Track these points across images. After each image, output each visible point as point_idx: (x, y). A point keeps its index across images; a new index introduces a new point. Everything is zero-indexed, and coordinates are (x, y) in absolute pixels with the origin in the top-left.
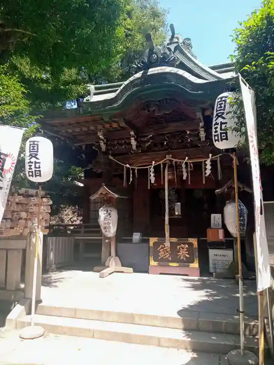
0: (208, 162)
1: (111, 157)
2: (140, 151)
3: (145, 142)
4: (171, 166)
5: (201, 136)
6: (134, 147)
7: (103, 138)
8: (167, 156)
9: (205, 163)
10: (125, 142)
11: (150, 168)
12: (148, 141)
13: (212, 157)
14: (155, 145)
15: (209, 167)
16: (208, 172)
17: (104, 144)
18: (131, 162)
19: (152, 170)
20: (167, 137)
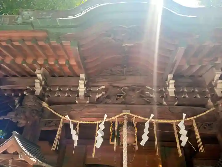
0: (181, 125)
1: (45, 105)
2: (88, 102)
3: (96, 93)
4: (130, 124)
5: (169, 90)
6: (81, 94)
7: (41, 78)
8: (123, 111)
9: (177, 127)
10: (70, 90)
11: (99, 124)
12: (99, 92)
13: (186, 118)
14: (108, 97)
15: (184, 132)
16: (185, 139)
17: (41, 85)
18: (73, 113)
19: (102, 127)
20: (124, 90)
